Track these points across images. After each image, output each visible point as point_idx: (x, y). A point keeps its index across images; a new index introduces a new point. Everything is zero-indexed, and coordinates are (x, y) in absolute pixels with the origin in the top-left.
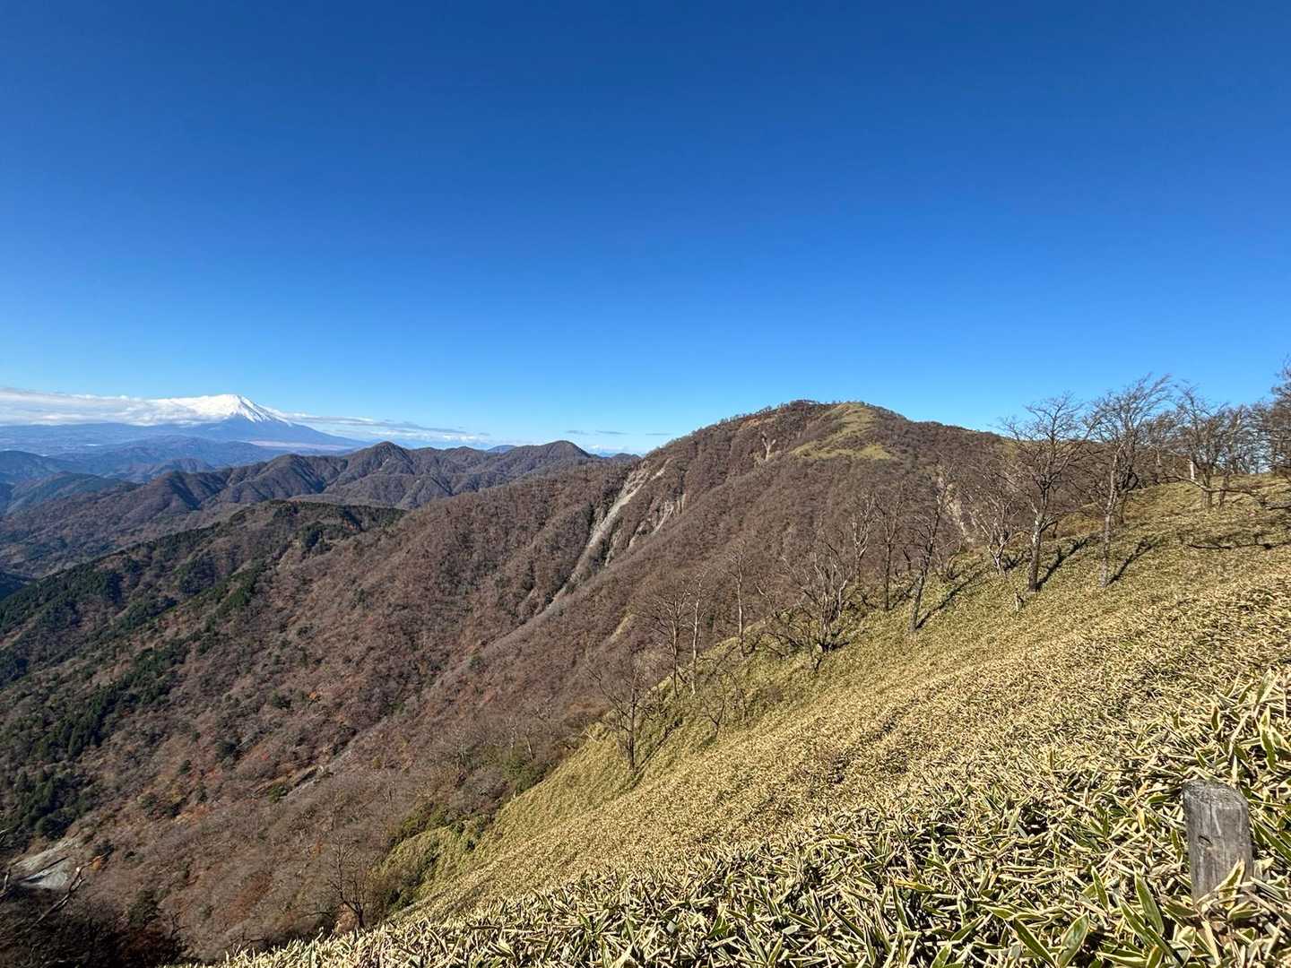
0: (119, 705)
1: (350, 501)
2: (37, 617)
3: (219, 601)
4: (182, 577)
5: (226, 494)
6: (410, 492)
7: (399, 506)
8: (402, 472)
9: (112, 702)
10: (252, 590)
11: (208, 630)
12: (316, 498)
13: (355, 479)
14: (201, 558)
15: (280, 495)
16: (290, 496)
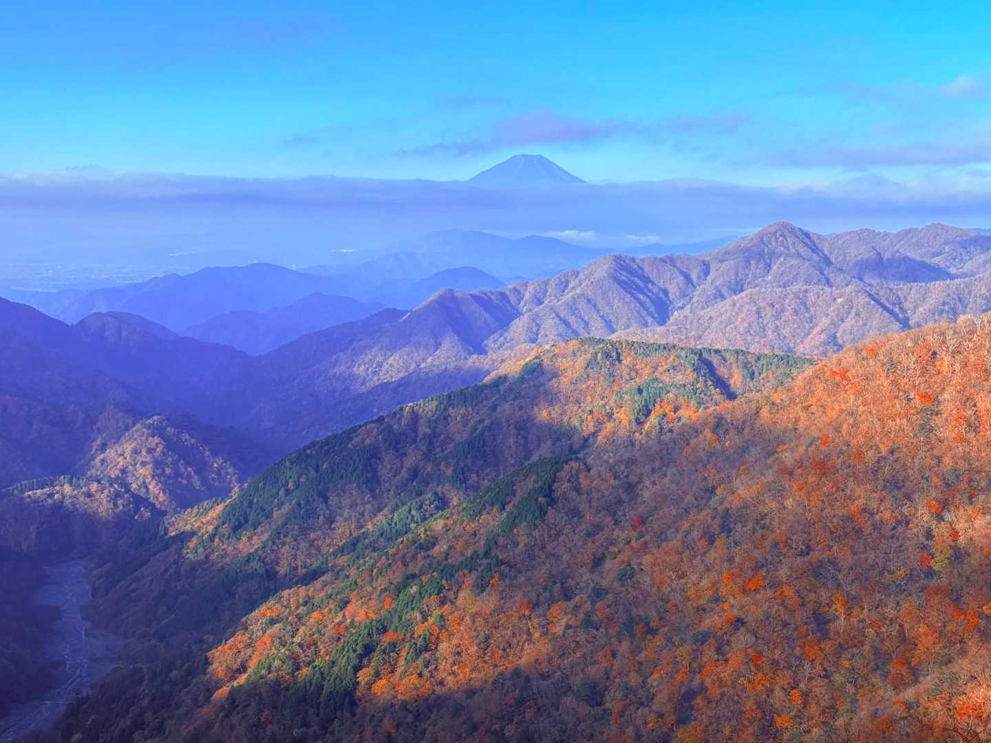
0: (376, 656)
1: (715, 339)
2: (286, 508)
3: (503, 508)
4: (457, 464)
5: (519, 327)
6: (824, 322)
7: (800, 350)
8: (808, 282)
9: (369, 650)
10: (549, 493)
11: (487, 554)
12: (656, 334)
13: (723, 297)
14: (482, 433)
15: (597, 330)
16: (613, 331)
